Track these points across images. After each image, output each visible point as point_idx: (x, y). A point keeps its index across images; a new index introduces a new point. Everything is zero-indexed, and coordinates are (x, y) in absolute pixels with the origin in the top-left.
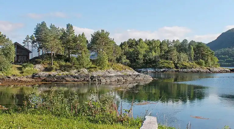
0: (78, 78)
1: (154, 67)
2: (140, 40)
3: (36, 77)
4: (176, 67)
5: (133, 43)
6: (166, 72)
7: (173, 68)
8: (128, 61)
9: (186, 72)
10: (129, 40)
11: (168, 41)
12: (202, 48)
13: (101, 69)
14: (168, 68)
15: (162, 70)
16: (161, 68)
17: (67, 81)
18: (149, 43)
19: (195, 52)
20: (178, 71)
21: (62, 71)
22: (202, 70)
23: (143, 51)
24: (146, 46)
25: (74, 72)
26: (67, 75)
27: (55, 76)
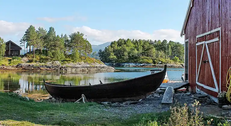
0: (50, 68)
1: (135, 62)
2: (128, 40)
3: (19, 67)
4: (154, 62)
5: (122, 43)
6: (145, 66)
7: (151, 63)
8: (115, 57)
9: (162, 67)
10: (120, 40)
11: (151, 41)
12: (178, 47)
13: (73, 62)
14: (147, 63)
15: (142, 65)
16: (141, 63)
17: (41, 70)
18: (136, 43)
19: (172, 50)
20: (155, 65)
21: (41, 62)
22: (175, 65)
23: (128, 49)
24: (132, 45)
25: (49, 64)
26: (43, 66)
27: (33, 66)
